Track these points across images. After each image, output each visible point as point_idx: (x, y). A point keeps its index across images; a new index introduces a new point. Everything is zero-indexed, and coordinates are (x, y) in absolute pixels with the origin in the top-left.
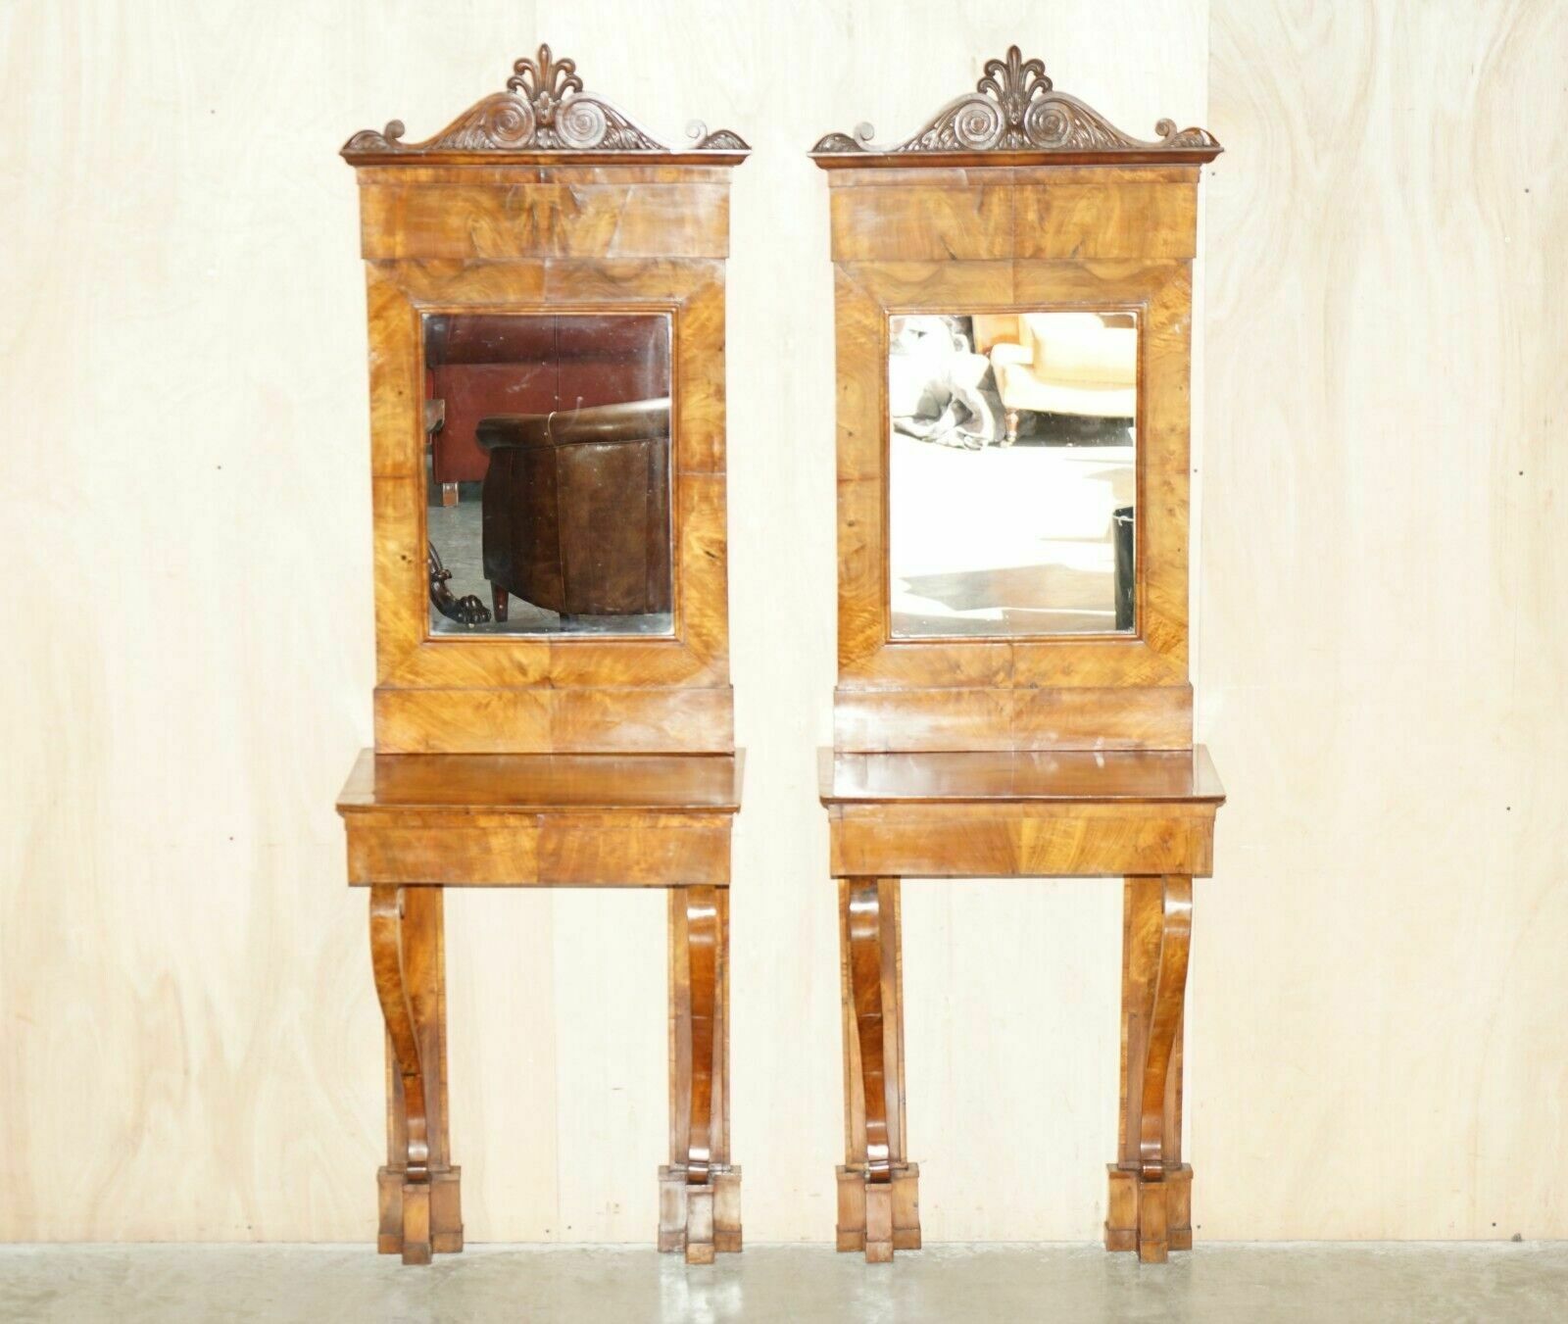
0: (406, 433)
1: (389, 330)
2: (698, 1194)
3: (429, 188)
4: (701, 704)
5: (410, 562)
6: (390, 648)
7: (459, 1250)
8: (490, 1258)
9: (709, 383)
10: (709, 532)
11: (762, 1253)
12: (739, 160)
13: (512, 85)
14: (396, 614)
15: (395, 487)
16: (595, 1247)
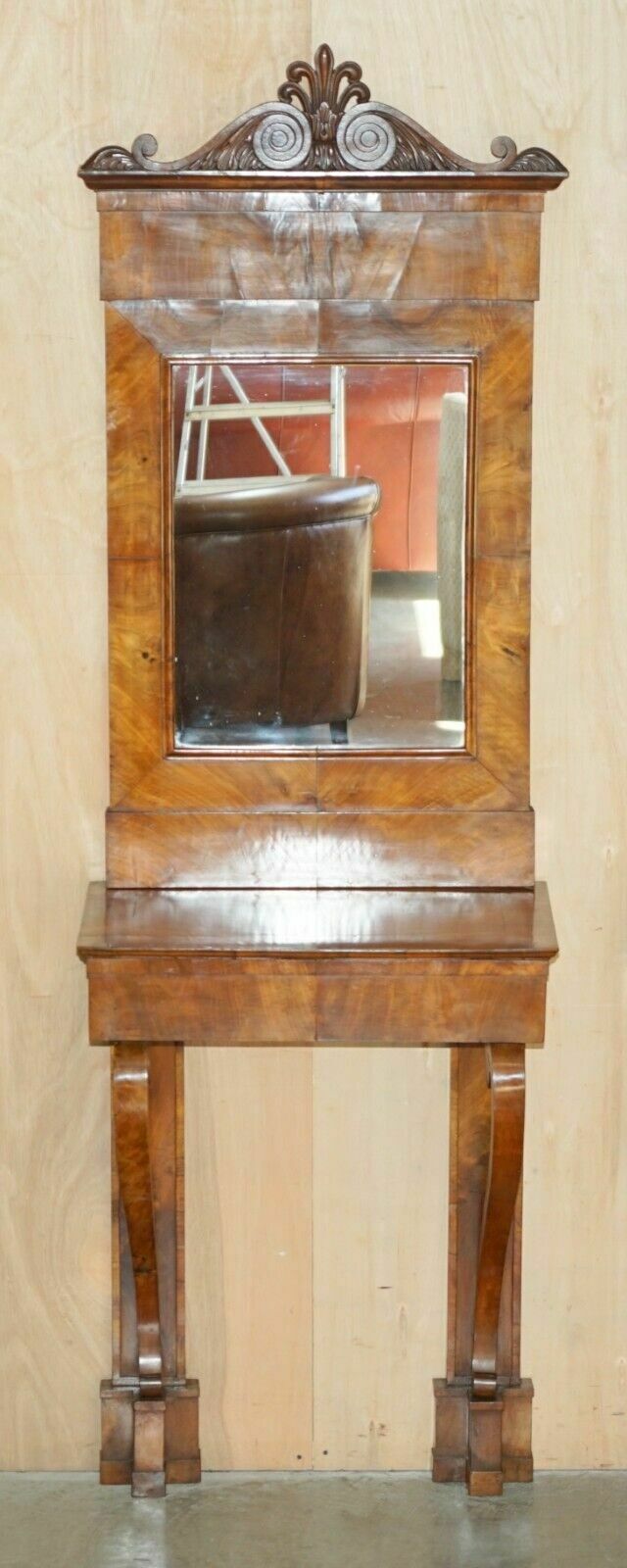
0: (150, 507)
1: (132, 385)
2: (483, 1412)
3: (183, 216)
4: (496, 829)
5: (152, 660)
6: (127, 763)
7: (198, 1480)
8: (233, 1489)
9: (511, 449)
10: (507, 624)
11: (556, 1483)
12: (554, 184)
13: (284, 95)
14: (135, 722)
15: (136, 571)
16: (358, 1475)
